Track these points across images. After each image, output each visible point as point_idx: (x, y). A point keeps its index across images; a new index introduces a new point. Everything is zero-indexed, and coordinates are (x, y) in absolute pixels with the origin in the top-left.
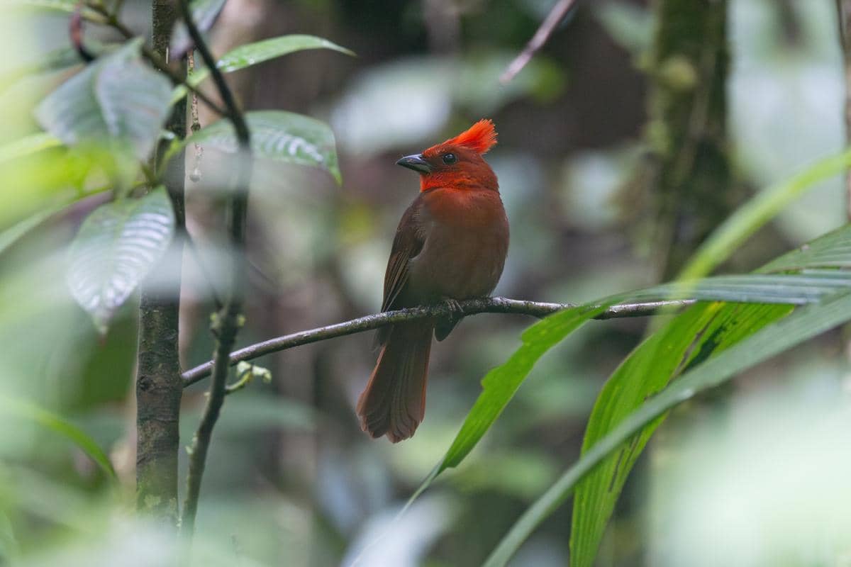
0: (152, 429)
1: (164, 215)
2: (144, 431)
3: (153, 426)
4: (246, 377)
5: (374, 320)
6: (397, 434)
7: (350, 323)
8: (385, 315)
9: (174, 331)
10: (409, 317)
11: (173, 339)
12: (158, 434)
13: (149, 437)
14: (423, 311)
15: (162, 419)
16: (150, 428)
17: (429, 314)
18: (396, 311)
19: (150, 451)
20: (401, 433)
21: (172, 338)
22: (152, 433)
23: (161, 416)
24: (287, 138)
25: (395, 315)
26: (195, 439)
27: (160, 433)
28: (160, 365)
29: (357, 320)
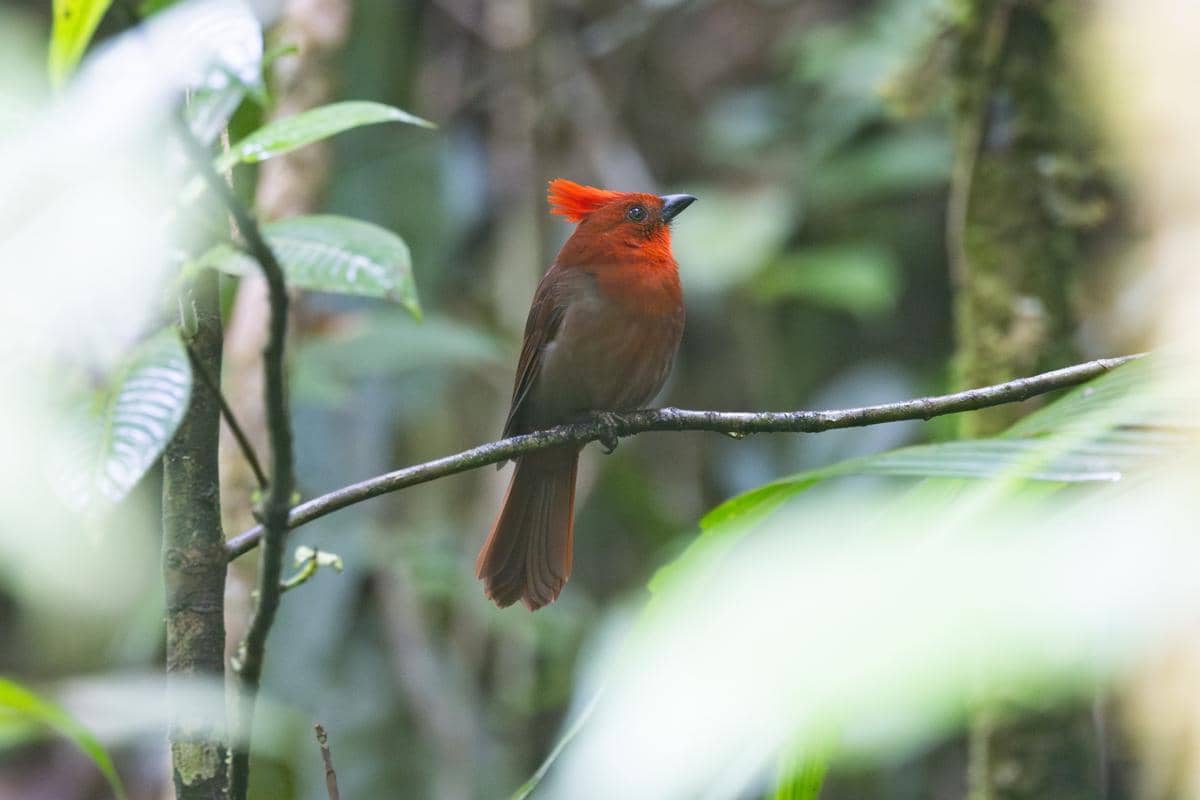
0: (187, 624)
1: (177, 370)
2: (176, 626)
3: (188, 620)
4: (308, 568)
5: (494, 451)
6: (535, 598)
7: (460, 456)
8: (508, 442)
9: (212, 483)
10: (543, 443)
11: (211, 497)
12: (194, 631)
13: (183, 635)
14: (563, 433)
15: (200, 609)
16: (183, 623)
17: (571, 436)
18: (525, 436)
19: (186, 654)
20: (540, 597)
21: (209, 494)
22: (186, 630)
23: (198, 605)
24: (345, 256)
25: (523, 442)
26: (243, 651)
27: (198, 629)
28: (195, 534)
29: (469, 452)
